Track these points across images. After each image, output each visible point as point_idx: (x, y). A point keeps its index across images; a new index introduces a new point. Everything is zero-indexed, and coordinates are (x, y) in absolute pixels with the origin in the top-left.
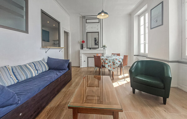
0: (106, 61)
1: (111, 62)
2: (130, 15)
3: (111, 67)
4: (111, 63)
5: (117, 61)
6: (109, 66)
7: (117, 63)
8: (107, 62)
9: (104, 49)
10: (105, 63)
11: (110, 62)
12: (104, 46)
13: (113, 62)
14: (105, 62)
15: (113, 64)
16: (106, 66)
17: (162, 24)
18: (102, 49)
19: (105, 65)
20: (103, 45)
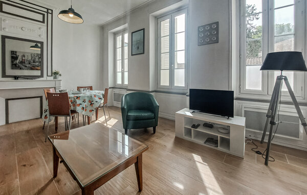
0: (77, 100)
1: (87, 101)
2: (103, 28)
3: (86, 110)
4: (87, 103)
5: (97, 99)
6: (83, 108)
7: (97, 102)
8: (78, 102)
9: (55, 78)
10: (74, 105)
11: (84, 101)
12: (56, 73)
13: (90, 101)
14: (74, 103)
15: (90, 104)
16: (79, 109)
17: (143, 53)
18: (52, 78)
19: (76, 108)
20: (54, 71)
